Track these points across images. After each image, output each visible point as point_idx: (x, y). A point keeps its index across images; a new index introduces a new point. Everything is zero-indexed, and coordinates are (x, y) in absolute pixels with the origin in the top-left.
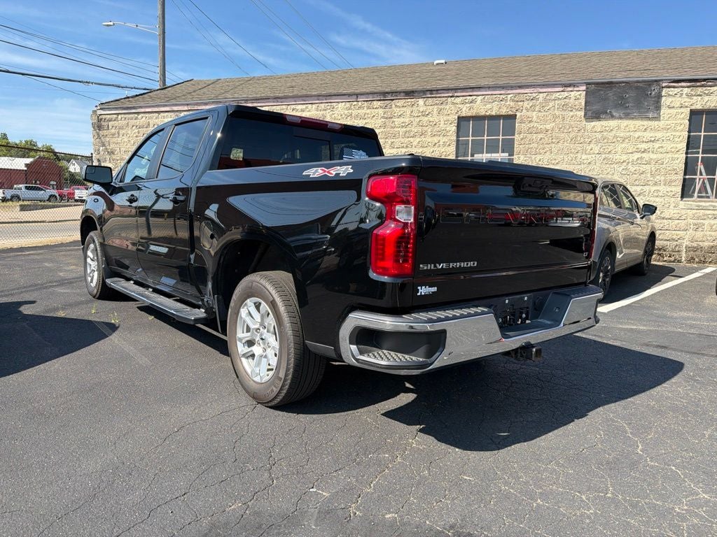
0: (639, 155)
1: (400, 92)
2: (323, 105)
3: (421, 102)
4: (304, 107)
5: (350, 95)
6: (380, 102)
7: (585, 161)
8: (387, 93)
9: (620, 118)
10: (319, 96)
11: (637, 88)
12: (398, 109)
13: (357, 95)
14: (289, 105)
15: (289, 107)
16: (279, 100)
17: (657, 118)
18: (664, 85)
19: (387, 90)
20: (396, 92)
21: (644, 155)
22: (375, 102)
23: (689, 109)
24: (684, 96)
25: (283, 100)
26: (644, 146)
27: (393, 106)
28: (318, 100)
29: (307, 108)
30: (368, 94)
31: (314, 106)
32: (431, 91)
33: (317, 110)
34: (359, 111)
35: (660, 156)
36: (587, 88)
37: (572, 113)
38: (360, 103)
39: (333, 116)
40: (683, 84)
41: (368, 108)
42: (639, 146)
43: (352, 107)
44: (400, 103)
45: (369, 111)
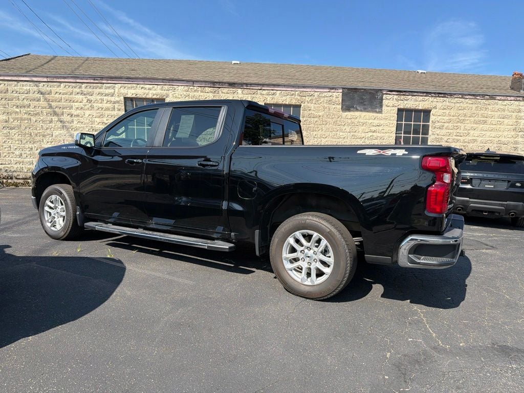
0: (371, 134)
1: (225, 83)
2: (166, 87)
3: (240, 91)
4: (151, 86)
5: (188, 81)
6: (210, 89)
7: (342, 137)
8: (215, 82)
9: (361, 111)
10: (164, 80)
11: (370, 93)
12: (224, 95)
13: (193, 82)
14: (138, 84)
15: (138, 86)
16: (130, 80)
17: (381, 112)
18: (384, 92)
19: (216, 81)
20: (222, 83)
21: (374, 134)
22: (207, 88)
23: (397, 108)
24: (394, 100)
25: (134, 80)
26: (373, 129)
27: (220, 92)
28: (163, 82)
29: (153, 87)
30: (202, 82)
31: (159, 86)
32: (247, 84)
33: (162, 89)
34: (195, 93)
35: (382, 135)
36: (343, 91)
37: (334, 106)
38: (195, 88)
39: (175, 95)
40: (394, 93)
41: (202, 92)
42: (371, 128)
43: (190, 90)
44: (225, 90)
45: (202, 94)
